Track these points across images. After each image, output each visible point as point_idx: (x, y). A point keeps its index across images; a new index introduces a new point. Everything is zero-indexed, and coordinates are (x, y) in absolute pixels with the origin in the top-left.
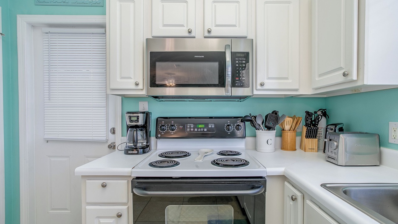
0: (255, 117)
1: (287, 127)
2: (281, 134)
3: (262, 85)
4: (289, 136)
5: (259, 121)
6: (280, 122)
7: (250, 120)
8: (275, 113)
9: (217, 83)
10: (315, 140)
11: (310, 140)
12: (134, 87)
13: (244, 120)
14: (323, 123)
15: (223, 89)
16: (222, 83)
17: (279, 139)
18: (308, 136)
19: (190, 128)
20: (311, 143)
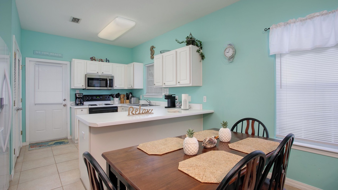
0: (113, 95)
1: (122, 97)
2: (120, 99)
3: (116, 87)
4: (122, 99)
5: (115, 96)
6: (120, 96)
7: (112, 96)
8: (119, 93)
9: (105, 86)
10: (129, 100)
11: (127, 100)
12: (82, 86)
13: (110, 95)
14: (131, 95)
15: (106, 88)
16: (106, 86)
17: (120, 101)
18: (127, 99)
19: (95, 98)
20: (128, 101)
